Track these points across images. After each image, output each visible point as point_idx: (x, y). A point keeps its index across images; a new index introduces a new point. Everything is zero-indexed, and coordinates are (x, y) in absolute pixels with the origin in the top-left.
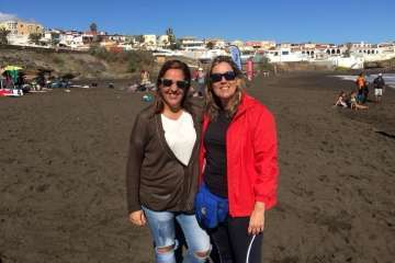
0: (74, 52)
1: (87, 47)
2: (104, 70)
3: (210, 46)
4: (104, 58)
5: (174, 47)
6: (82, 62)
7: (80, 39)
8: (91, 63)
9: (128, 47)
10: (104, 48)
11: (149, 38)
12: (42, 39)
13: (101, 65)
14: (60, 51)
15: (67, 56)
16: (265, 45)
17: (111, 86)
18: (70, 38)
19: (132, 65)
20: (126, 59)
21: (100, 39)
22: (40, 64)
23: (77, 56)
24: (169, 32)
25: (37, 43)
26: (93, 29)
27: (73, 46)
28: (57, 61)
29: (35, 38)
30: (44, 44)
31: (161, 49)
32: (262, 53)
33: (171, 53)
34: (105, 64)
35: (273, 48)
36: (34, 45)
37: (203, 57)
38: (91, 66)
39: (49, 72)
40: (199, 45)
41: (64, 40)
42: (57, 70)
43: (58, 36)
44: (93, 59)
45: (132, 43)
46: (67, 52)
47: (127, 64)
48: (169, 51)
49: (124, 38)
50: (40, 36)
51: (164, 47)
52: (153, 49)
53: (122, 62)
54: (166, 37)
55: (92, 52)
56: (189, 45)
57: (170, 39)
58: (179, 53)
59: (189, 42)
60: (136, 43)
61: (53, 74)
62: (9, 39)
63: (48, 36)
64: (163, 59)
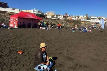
2: (68, 24)
3: (99, 19)
4: (68, 22)
5: (88, 19)
7: (63, 17)
9: (75, 19)
10: (68, 19)
11: (81, 16)
12: (54, 17)
13: (67, 23)
14: (58, 20)
18: (60, 16)
21: (68, 17)
22: (53, 23)
23: (61, 21)
24: (87, 15)
26: (66, 14)
27: (61, 18)
28: (57, 22)
29: (52, 16)
30: (54, 18)
31: (83, 19)
34: (68, 23)
36: (52, 18)
37: (97, 22)
39: (54, 24)
40: (96, 18)
41: (59, 17)
42: (56, 24)
44: (65, 22)
45: (76, 18)
47: (74, 23)
48: (86, 20)
49: (74, 17)
50: (54, 16)
51: (85, 19)
52: (81, 19)
53: (72, 23)
54: (86, 16)
55: (65, 20)
57: (87, 17)
58: (89, 21)
59: (92, 18)
60: (77, 18)
61: (55, 25)
62: (47, 17)
63: (55, 16)
64: (84, 22)
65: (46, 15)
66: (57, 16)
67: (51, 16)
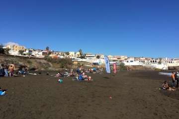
0: (38, 58)
1: (43, 56)
3: (98, 57)
4: (51, 61)
5: (82, 57)
6: (40, 63)
7: (41, 53)
8: (44, 63)
9: (62, 57)
10: (51, 57)
11: (72, 53)
12: (24, 53)
13: (48, 64)
14: (31, 58)
15: (34, 60)
16: (123, 58)
17: (48, 74)
18: (37, 52)
19: (62, 64)
20: (60, 62)
21: (50, 53)
22: (21, 63)
23: (38, 60)
24: (80, 51)
25: (22, 54)
26: (47, 49)
27: (38, 56)
28: (29, 62)
29: (21, 52)
30: (25, 54)
31: (75, 58)
32: (121, 61)
33: (80, 60)
34: (50, 64)
35: (126, 59)
36: (20, 55)
37: (95, 62)
38: (44, 65)
39: (25, 67)
40: (93, 57)
41: (34, 53)
42: (28, 66)
43: (31, 51)
44: (45, 62)
45: (64, 55)
46: (34, 58)
47: (60, 64)
49: (60, 53)
50: (24, 51)
51: (78, 57)
52: (73, 58)
53: (58, 63)
54: (79, 53)
55: (45, 59)
56: (89, 57)
57: (81, 54)
58: (84, 60)
59: (89, 55)
60: (66, 55)
61: (26, 68)
62: (9, 52)
63: (27, 51)
64: (76, 63)
65: (9, 49)
66: (30, 51)
67: (18, 51)
